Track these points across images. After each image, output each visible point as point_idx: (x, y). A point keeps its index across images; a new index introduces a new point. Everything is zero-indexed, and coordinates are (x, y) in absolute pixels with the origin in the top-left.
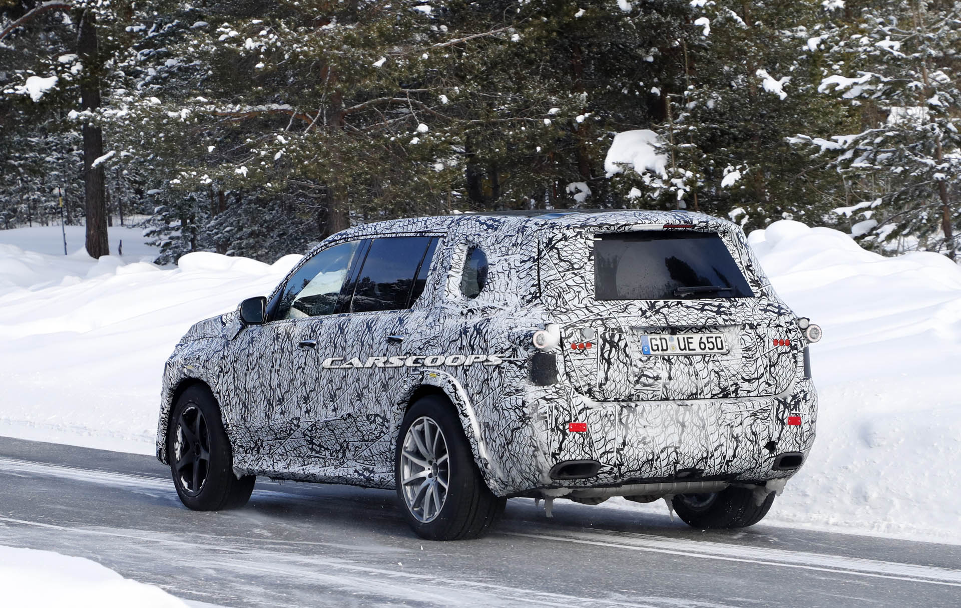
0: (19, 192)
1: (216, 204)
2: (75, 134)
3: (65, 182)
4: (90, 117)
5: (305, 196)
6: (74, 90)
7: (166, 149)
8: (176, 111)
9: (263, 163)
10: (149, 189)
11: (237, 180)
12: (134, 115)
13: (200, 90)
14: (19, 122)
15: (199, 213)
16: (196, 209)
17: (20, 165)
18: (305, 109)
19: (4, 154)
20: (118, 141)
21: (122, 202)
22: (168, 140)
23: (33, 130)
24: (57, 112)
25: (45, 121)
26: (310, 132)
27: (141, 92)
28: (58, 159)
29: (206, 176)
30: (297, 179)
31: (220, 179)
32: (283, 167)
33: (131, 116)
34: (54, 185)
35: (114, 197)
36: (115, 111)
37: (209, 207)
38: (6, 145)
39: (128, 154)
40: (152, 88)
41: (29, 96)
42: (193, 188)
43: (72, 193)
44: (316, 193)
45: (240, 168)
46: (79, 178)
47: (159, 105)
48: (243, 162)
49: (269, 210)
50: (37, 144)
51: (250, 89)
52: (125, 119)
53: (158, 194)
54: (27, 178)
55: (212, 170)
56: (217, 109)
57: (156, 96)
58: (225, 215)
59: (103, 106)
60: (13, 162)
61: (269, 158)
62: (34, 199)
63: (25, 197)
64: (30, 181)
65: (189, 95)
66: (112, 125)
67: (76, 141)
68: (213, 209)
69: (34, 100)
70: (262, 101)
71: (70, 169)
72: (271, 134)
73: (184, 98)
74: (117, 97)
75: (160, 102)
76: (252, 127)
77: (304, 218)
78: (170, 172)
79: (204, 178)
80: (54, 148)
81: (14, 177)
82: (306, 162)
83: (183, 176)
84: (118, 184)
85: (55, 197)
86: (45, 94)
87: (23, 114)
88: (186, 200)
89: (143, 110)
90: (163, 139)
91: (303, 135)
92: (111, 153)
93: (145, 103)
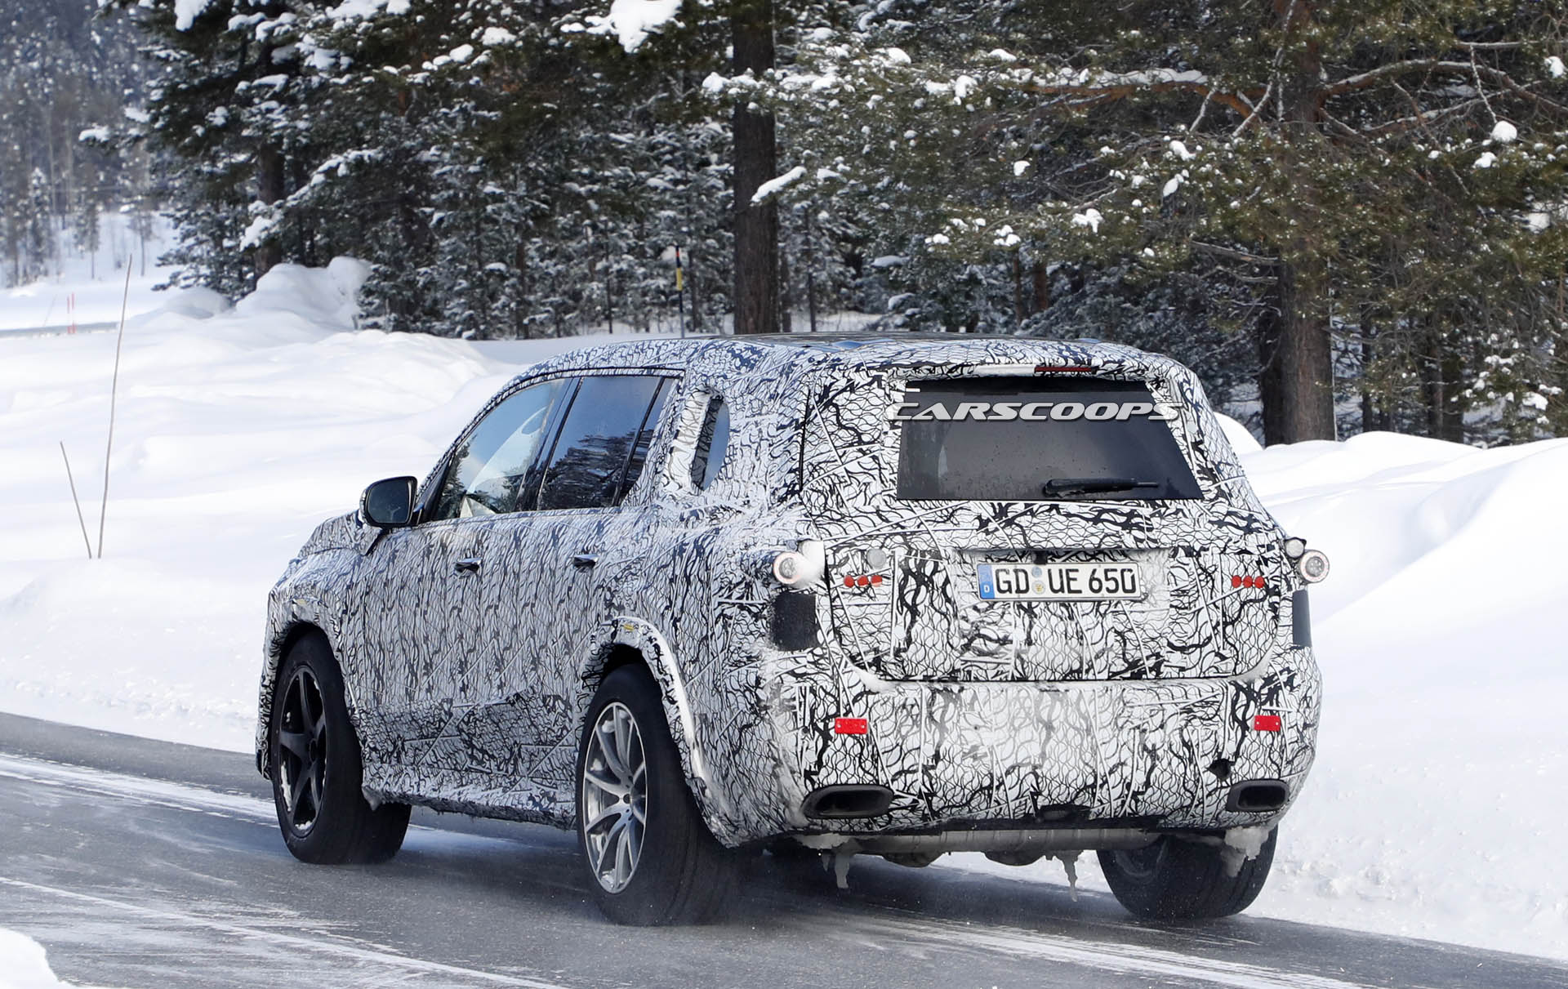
0: (587, 255)
1: (1026, 292)
2: (716, 126)
3: (690, 234)
4: (751, 89)
5: (1231, 281)
6: (715, 28)
7: (919, 166)
8: (944, 81)
9: (1137, 202)
10: (877, 254)
11: (1077, 239)
12: (849, 88)
13: (1000, 33)
14: (592, 97)
15: (987, 311)
16: (981, 304)
17: (592, 194)
18: (1237, 82)
19: (557, 169)
20: (811, 146)
21: (816, 282)
22: (924, 145)
23: (621, 116)
24: (676, 77)
25: (647, 99)
26: (1246, 134)
27: (866, 35)
28: (676, 182)
29: (1007, 229)
30: (1211, 242)
31: (1038, 237)
32: (1182, 212)
33: (842, 90)
34: (665, 241)
35: (797, 271)
36: (809, 77)
37: (1011, 298)
38: (562, 148)
39: (833, 174)
40: (892, 28)
41: (615, 39)
42: (977, 255)
43: (704, 260)
44: (1254, 275)
45: (1083, 212)
46: (721, 226)
47: (906, 65)
48: (1090, 199)
49: (1147, 310)
50: (631, 147)
51: (1111, 32)
52: (830, 97)
53: (898, 266)
54: (605, 223)
55: (1020, 215)
56: (1036, 79)
57: (900, 46)
58: (1047, 318)
59: (778, 66)
60: (575, 186)
61: (1150, 192)
62: (619, 271)
63: (599, 266)
64: (613, 231)
65: (975, 45)
66: (798, 108)
67: (717, 145)
68: (1021, 304)
69: (628, 49)
70: (1138, 64)
71: (702, 205)
72: (1157, 138)
73: (962, 52)
74: (813, 46)
75: (908, 60)
76: (1112, 120)
77: (1227, 329)
78: (927, 218)
79: (1002, 232)
80: (668, 157)
81: (577, 222)
82: (1234, 204)
83: (955, 228)
84: (806, 242)
85: (666, 267)
86: (652, 37)
87: (601, 80)
88: (958, 283)
89: (871, 77)
90: (912, 143)
91: (1230, 141)
92: (796, 172)
93: (875, 60)
